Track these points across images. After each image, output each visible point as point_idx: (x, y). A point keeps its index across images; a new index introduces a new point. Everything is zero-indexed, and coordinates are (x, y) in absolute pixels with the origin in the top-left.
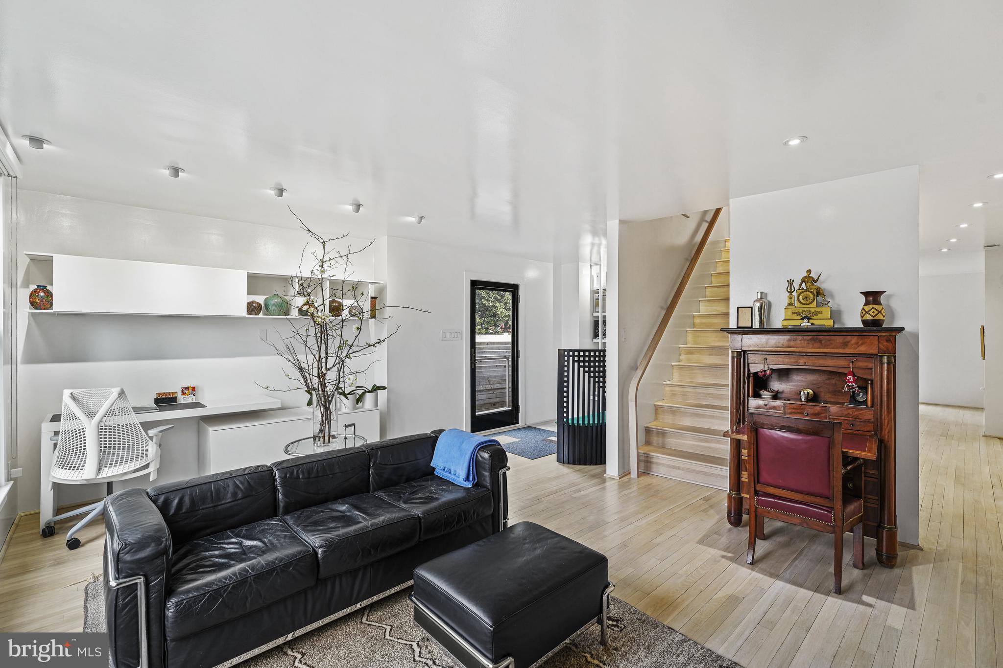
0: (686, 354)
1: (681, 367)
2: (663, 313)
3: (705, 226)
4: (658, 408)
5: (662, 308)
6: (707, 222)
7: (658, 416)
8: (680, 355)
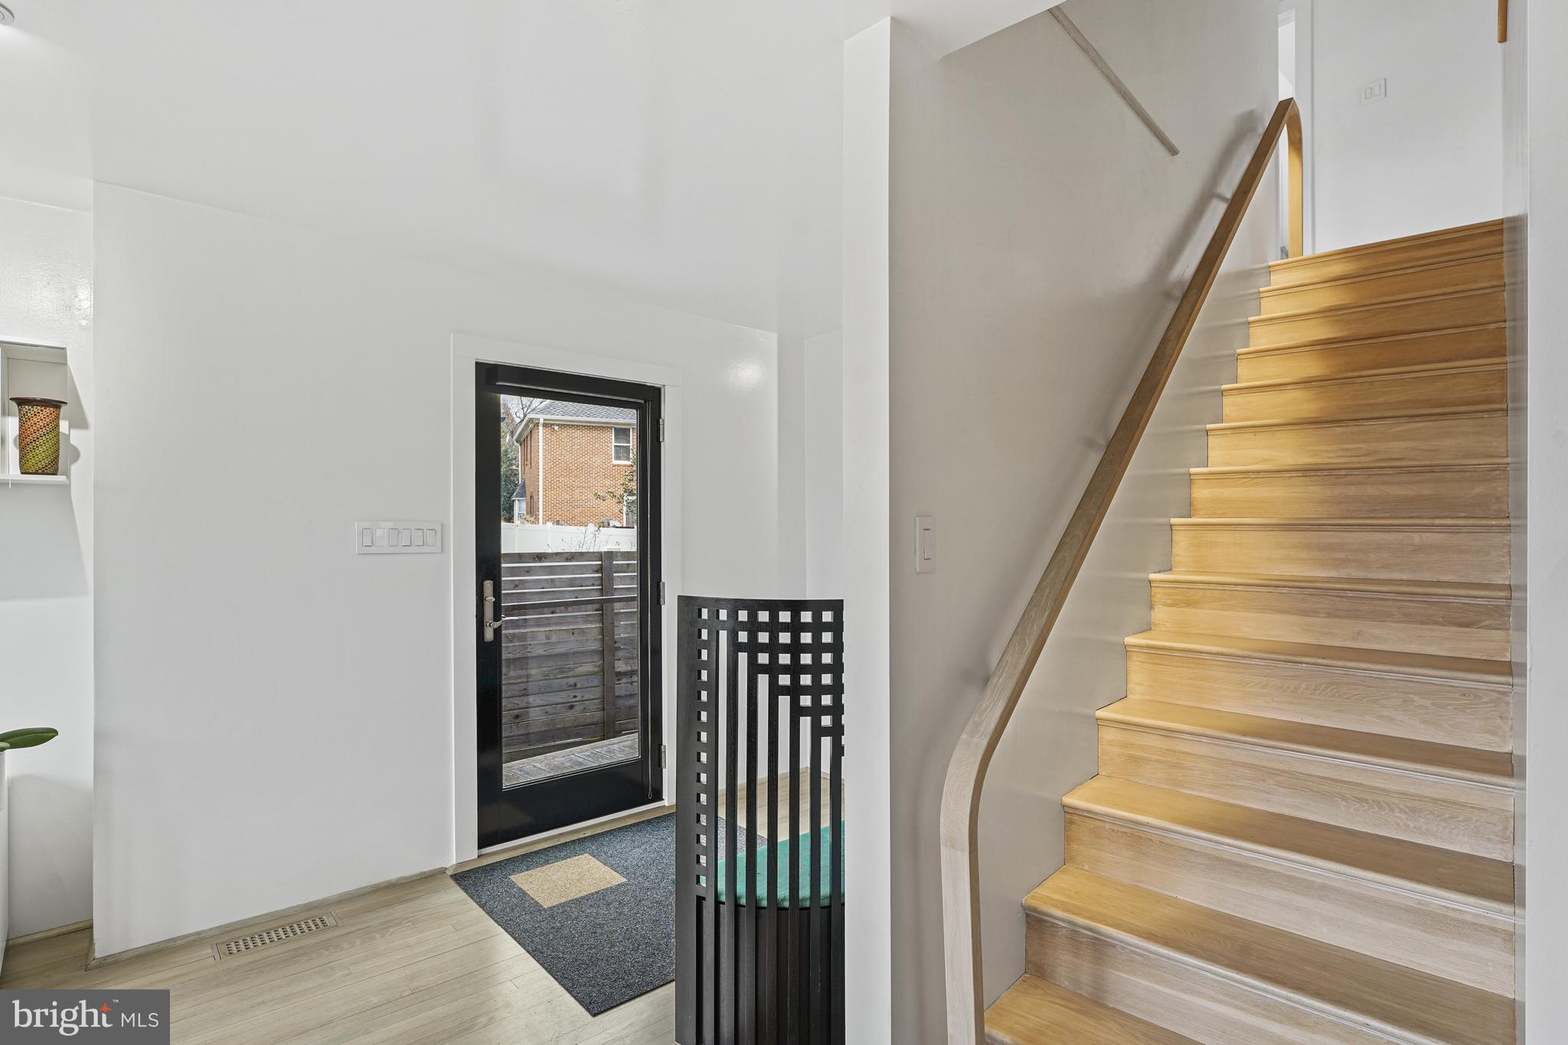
0: (1171, 605)
1: (1156, 653)
2: (1094, 459)
3: (1217, 211)
4: (1075, 818)
5: (1090, 443)
6: (1223, 198)
7: (1074, 846)
8: (1151, 607)
